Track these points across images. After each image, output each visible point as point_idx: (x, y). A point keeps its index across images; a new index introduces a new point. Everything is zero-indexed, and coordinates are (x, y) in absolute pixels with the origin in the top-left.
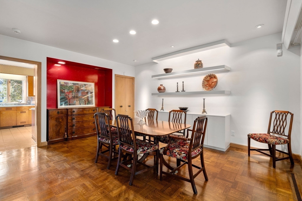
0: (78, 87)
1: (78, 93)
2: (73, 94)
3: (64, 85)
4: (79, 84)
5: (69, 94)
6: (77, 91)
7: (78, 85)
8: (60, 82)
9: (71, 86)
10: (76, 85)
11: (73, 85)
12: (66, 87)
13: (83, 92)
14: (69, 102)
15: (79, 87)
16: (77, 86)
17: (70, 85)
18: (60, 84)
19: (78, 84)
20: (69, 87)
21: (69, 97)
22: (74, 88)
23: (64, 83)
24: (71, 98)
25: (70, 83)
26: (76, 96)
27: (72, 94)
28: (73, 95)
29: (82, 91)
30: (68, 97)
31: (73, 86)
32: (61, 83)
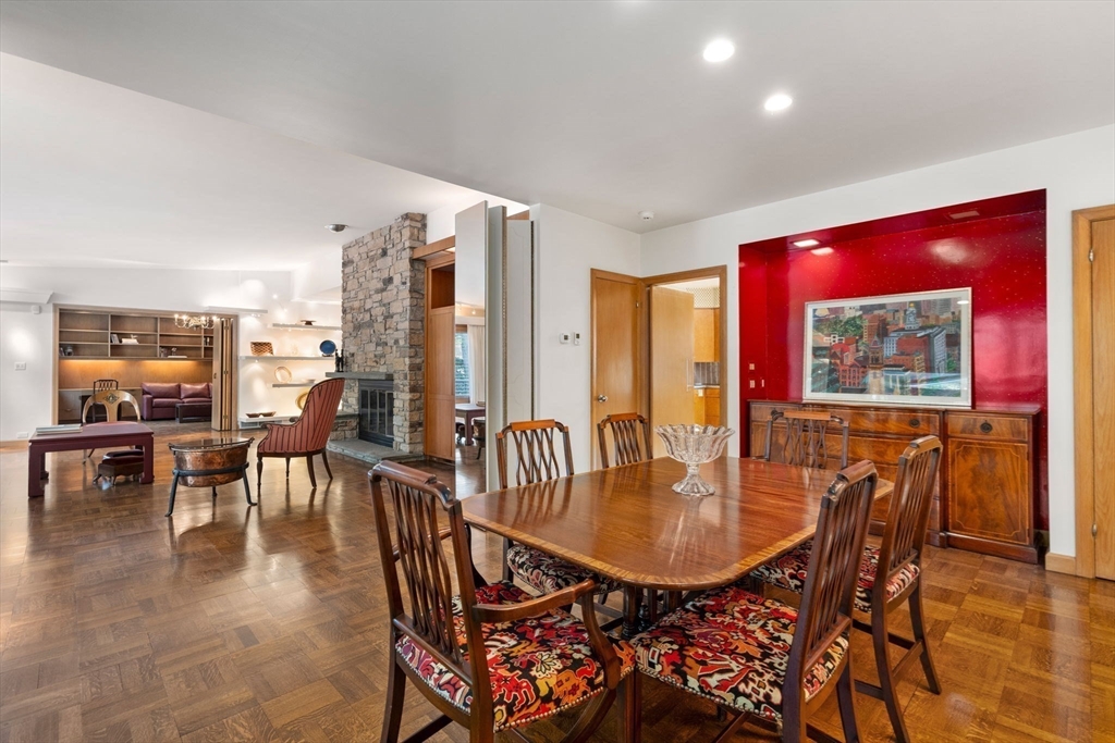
0: (885, 319)
1: (882, 342)
2: (862, 348)
3: (828, 320)
4: (889, 308)
5: (842, 352)
6: (876, 338)
7: (881, 312)
8: (815, 310)
9: (854, 318)
10: (876, 312)
11: (861, 312)
12: (836, 323)
13: (907, 336)
14: (841, 380)
15: (889, 319)
16: (879, 316)
17: (849, 314)
18: (815, 316)
19: (882, 306)
20: (847, 323)
21: (842, 362)
22: (866, 323)
23: (827, 312)
24: (851, 366)
25: (851, 306)
26: (871, 355)
27: (858, 351)
28: (861, 354)
29: (902, 333)
30: (838, 361)
31: (860, 317)
32: (817, 314)
